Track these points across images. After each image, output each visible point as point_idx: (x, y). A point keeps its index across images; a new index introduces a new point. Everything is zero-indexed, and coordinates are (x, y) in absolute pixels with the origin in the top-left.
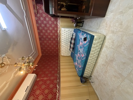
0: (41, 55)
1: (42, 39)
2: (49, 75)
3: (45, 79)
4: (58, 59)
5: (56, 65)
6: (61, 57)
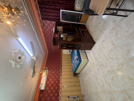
0: (48, 52)
1: (48, 43)
2: (56, 70)
3: (53, 72)
4: (60, 57)
5: (59, 62)
6: (63, 55)
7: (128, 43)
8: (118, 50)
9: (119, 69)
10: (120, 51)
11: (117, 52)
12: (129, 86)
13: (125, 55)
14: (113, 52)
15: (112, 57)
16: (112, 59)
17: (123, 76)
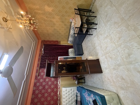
7: (131, 46)
8: (119, 51)
9: (115, 69)
10: (121, 53)
11: (117, 52)
12: (120, 84)
13: (125, 57)
14: (114, 52)
15: (111, 57)
16: (111, 58)
17: (117, 76)
